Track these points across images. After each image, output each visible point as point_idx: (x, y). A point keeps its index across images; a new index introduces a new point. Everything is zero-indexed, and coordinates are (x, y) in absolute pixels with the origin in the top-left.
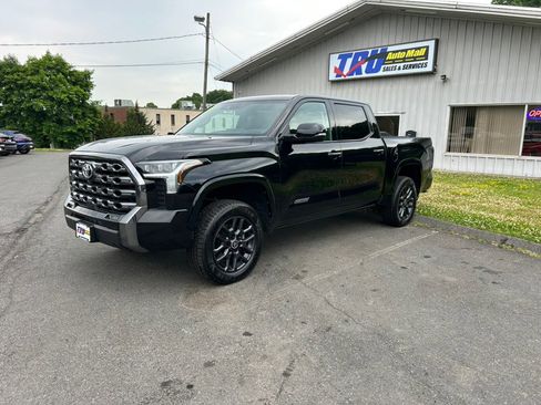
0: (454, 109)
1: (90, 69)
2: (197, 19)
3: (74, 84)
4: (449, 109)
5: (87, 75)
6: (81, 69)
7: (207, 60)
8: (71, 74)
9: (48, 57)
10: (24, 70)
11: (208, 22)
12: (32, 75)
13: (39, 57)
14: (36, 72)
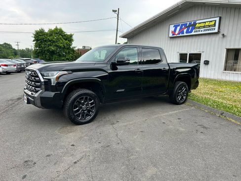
0: (228, 50)
1: (73, 33)
2: (113, 11)
3: (66, 40)
4: (225, 50)
5: (71, 36)
6: (69, 34)
7: (117, 29)
8: (65, 35)
9: (56, 29)
10: (47, 34)
11: (118, 12)
12: (50, 36)
13: (53, 29)
14: (51, 35)
